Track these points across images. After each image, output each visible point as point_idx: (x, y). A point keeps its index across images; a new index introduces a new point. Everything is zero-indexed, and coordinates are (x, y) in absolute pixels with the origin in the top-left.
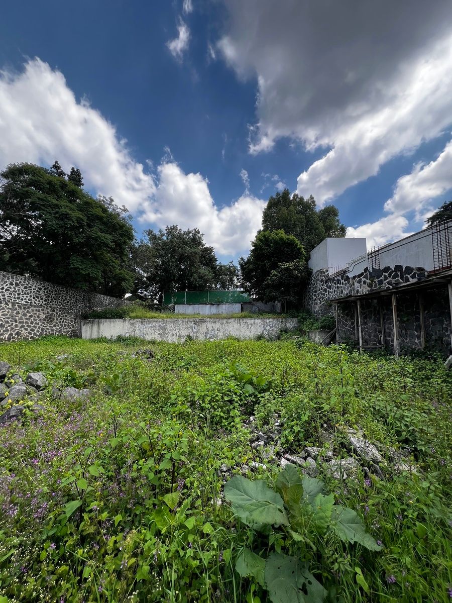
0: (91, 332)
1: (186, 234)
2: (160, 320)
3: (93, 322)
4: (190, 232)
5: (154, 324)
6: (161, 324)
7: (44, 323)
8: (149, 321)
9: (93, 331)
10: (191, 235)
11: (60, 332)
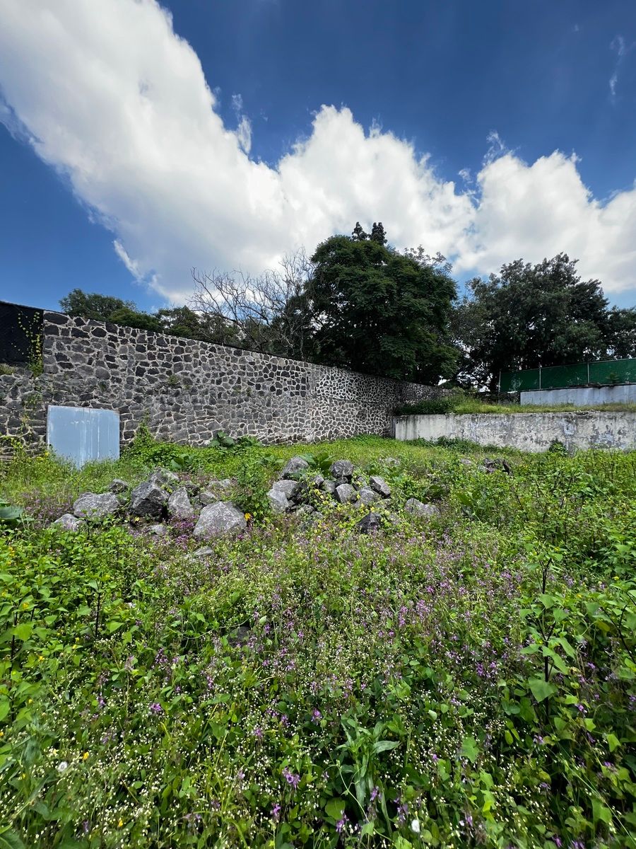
0: (406, 432)
1: (540, 270)
2: (502, 415)
3: (407, 419)
4: (548, 264)
5: (493, 422)
6: (504, 421)
7: (357, 420)
8: (483, 417)
9: (408, 431)
10: (550, 268)
11: (372, 430)
